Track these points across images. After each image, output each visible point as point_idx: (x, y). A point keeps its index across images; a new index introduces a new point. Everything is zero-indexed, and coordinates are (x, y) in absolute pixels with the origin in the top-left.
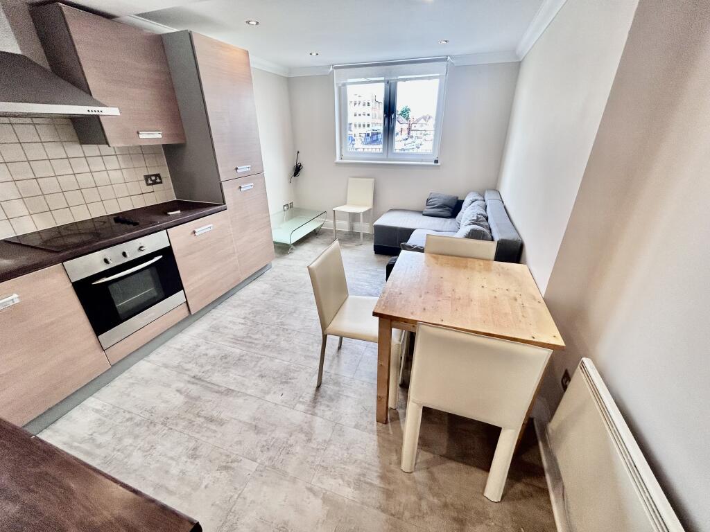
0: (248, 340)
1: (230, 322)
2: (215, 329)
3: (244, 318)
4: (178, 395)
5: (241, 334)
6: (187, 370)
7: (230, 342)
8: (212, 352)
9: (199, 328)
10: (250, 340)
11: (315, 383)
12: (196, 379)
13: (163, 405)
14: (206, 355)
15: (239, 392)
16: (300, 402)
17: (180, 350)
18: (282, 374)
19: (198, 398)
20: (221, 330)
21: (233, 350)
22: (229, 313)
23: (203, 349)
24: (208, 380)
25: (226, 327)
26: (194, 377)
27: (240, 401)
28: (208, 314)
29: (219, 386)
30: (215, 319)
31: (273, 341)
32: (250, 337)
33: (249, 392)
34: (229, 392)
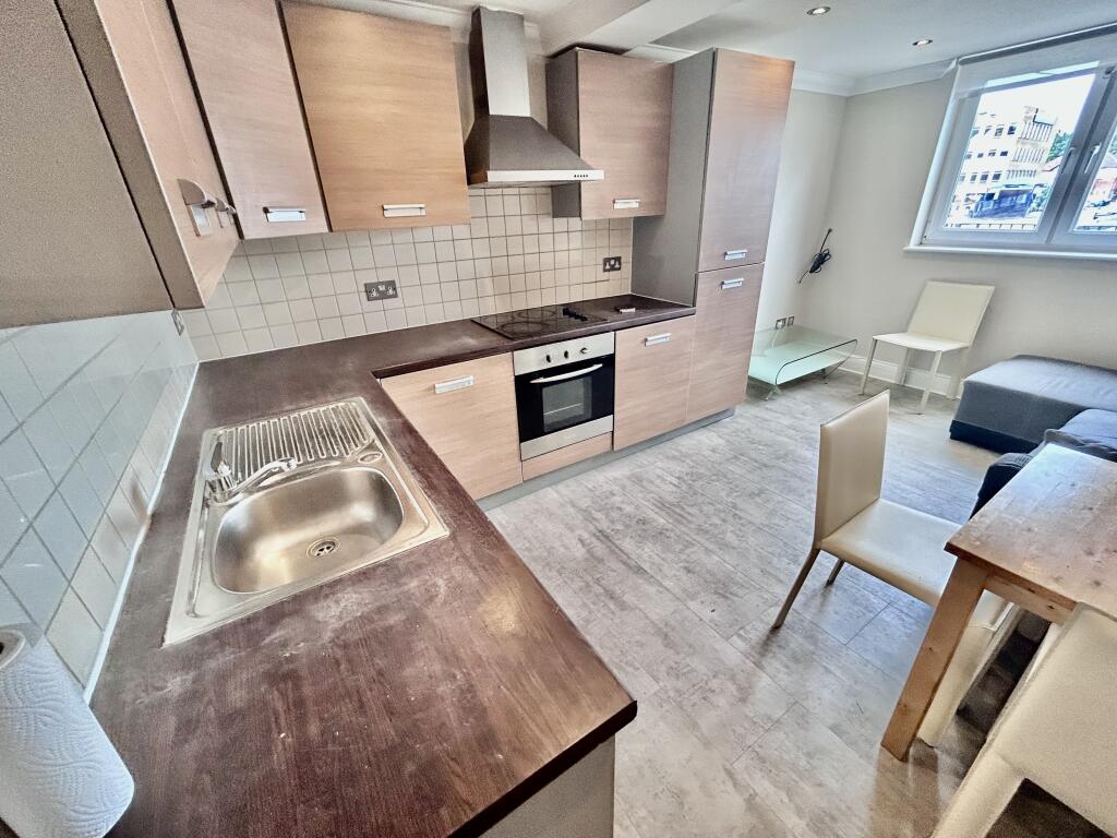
0: (678, 510)
1: (659, 476)
2: (638, 480)
3: (678, 478)
4: (580, 545)
5: (670, 498)
6: (594, 519)
7: (654, 504)
8: (628, 509)
9: (619, 471)
10: (682, 513)
11: (773, 620)
12: (603, 536)
13: (562, 550)
14: (620, 509)
15: (652, 577)
16: (740, 636)
17: (590, 490)
18: (719, 581)
19: (601, 561)
20: (645, 483)
21: (656, 517)
22: (659, 464)
23: (617, 499)
24: (617, 542)
25: (652, 482)
26: (600, 531)
27: (652, 590)
28: (632, 456)
29: (629, 558)
30: (640, 467)
31: (716, 526)
32: (683, 509)
33: (666, 583)
34: (639, 570)
